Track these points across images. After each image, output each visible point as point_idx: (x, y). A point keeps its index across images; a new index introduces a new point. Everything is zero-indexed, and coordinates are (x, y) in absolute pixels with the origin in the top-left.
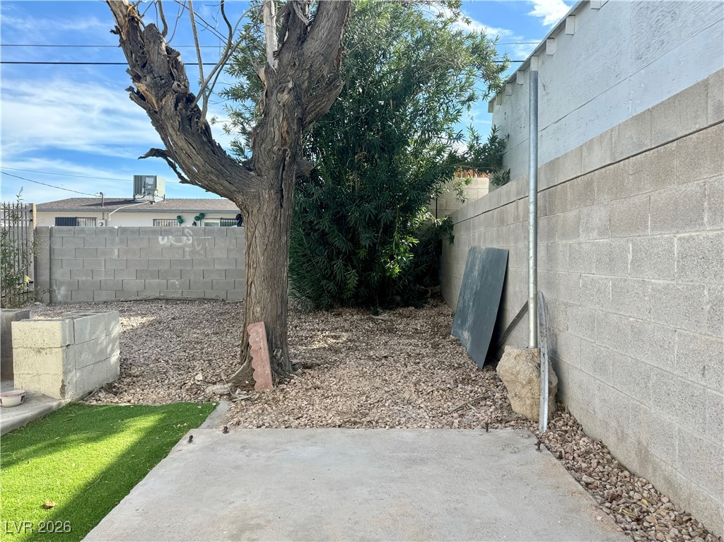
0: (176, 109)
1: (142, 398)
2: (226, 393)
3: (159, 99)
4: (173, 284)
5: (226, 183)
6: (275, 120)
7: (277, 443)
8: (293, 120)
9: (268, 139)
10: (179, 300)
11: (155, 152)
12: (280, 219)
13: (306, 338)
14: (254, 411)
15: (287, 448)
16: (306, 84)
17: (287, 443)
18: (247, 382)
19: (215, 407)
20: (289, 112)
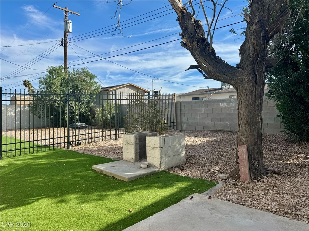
0: (198, 46)
1: (190, 173)
2: (225, 179)
3: (191, 43)
4: (227, 124)
5: (224, 76)
6: (250, 40)
7: (230, 211)
8: (260, 38)
9: (247, 51)
10: (230, 132)
11: (192, 67)
12: (255, 91)
13: (286, 156)
14: (233, 191)
15: (234, 216)
16: (267, 17)
17: (237, 213)
18: (237, 175)
19: (216, 185)
20: (257, 34)
